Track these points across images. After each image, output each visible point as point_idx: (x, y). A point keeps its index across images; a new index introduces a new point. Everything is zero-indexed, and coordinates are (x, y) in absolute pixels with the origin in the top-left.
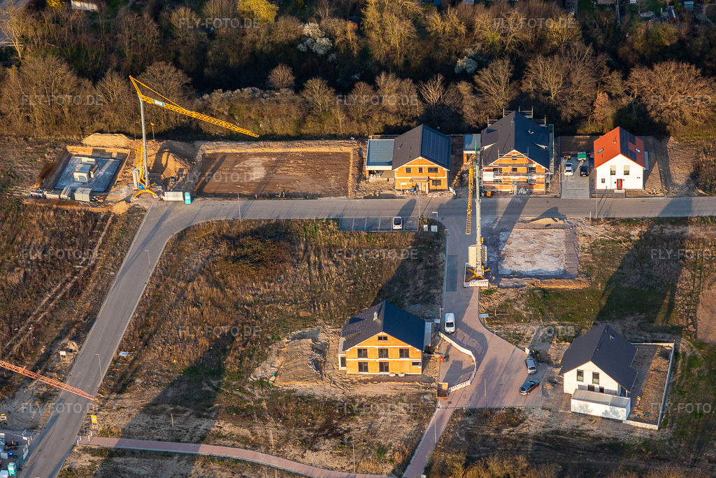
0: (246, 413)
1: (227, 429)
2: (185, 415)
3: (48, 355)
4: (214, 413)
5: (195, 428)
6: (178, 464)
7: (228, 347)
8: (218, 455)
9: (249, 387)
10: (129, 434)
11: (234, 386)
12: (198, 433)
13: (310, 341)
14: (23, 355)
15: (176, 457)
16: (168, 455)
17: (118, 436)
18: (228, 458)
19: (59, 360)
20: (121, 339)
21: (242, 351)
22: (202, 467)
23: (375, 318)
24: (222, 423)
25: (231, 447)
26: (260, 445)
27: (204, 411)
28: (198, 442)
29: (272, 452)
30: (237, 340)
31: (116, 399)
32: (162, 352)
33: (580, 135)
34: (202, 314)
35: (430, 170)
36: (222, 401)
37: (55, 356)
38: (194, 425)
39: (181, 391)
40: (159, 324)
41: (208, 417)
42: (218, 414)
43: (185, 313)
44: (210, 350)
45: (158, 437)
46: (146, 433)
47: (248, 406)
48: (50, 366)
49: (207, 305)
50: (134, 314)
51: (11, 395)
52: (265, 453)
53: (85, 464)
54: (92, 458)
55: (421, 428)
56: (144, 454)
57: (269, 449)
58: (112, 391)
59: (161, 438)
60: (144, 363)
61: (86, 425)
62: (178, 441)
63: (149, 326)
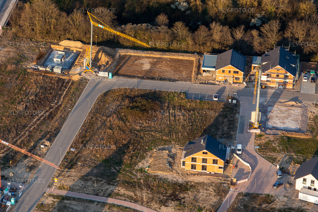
0: (132, 184)
1: (122, 192)
2: (102, 182)
3: (35, 147)
4: (117, 183)
5: (106, 189)
6: (96, 207)
7: (126, 151)
8: (117, 204)
9: (135, 172)
10: (73, 189)
11: (127, 170)
12: (108, 192)
13: (167, 152)
14: (22, 145)
15: (96, 203)
16: (92, 202)
17: (67, 190)
18: (122, 206)
19: (40, 150)
20: (72, 142)
21: (132, 154)
22: (109, 209)
23: (202, 143)
24: (120, 188)
25: (124, 200)
26: (138, 201)
27: (111, 181)
28: (107, 197)
29: (145, 205)
30: (130, 148)
31: (67, 171)
32: (92, 150)
33: (312, 62)
34: (114, 133)
35: (235, 72)
36: (121, 177)
37: (38, 148)
38: (106, 188)
39: (100, 170)
40: (92, 137)
41: (113, 185)
42: (118, 183)
43: (105, 132)
44: (116, 152)
45: (87, 192)
46: (82, 189)
47: (133, 181)
48: (36, 152)
49: (116, 129)
50: (79, 130)
51: (15, 165)
52: (141, 205)
53: (49, 202)
54: (53, 200)
55: (221, 200)
56: (79, 200)
57: (143, 203)
58: (66, 168)
59: (89, 193)
60: (83, 155)
61: (51, 183)
62: (97, 195)
63: (86, 137)
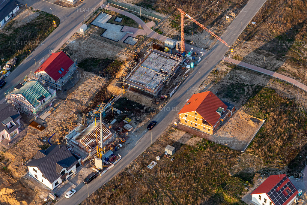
0: (298, 62)
1: (288, 68)
2: (272, 57)
3: (221, 16)
4: (285, 59)
5: (274, 64)
6: (262, 79)
7: (299, 30)
8: (281, 78)
9: (303, 50)
10: (246, 60)
11: (297, 48)
12: (275, 67)
14: (211, 14)
15: (262, 76)
16: (259, 74)
17: (241, 60)
18: (285, 81)
19: (226, 20)
20: (254, 16)
21: (305, 33)
22: (272, 83)
24: (287, 64)
25: (288, 76)
26: (300, 78)
27: (280, 57)
28: (274, 71)
29: (305, 83)
30: (304, 27)
31: (244, 43)
32: (270, 25)
34: (292, 12)
36: (289, 54)
37: (224, 18)
38: (274, 63)
39: (273, 45)
40: (273, 12)
41: (281, 60)
42: (286, 60)
43: (285, 10)
44: (291, 29)
45: (257, 65)
46: (253, 61)
47: (300, 59)
48: (221, 21)
49: (296, 8)
50: (263, 5)
51: (201, 31)
52: (301, 82)
53: (223, 70)
54: (227, 68)
56: (249, 71)
57: (304, 81)
58: (244, 39)
59: (259, 65)
60: (261, 29)
61: (229, 52)
62: (266, 68)
63: (268, 12)
